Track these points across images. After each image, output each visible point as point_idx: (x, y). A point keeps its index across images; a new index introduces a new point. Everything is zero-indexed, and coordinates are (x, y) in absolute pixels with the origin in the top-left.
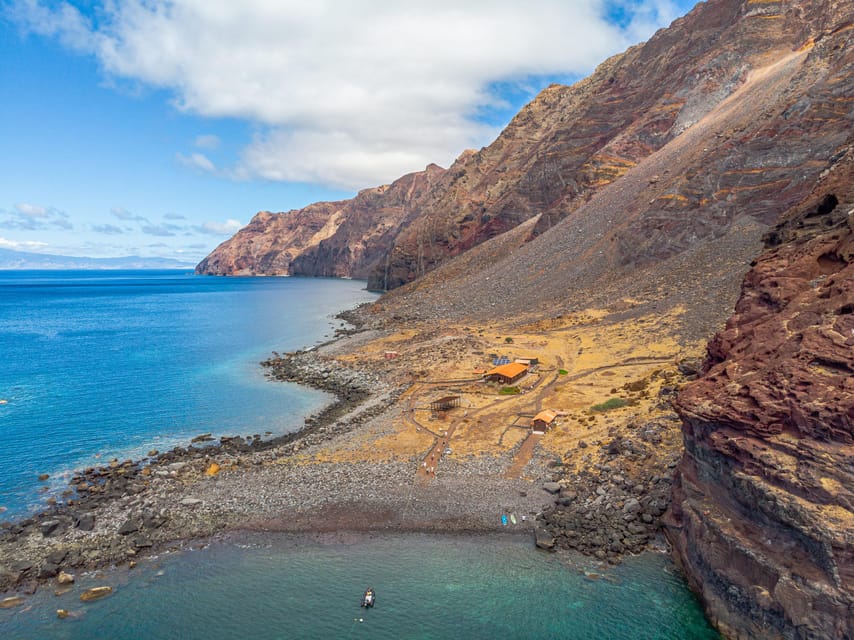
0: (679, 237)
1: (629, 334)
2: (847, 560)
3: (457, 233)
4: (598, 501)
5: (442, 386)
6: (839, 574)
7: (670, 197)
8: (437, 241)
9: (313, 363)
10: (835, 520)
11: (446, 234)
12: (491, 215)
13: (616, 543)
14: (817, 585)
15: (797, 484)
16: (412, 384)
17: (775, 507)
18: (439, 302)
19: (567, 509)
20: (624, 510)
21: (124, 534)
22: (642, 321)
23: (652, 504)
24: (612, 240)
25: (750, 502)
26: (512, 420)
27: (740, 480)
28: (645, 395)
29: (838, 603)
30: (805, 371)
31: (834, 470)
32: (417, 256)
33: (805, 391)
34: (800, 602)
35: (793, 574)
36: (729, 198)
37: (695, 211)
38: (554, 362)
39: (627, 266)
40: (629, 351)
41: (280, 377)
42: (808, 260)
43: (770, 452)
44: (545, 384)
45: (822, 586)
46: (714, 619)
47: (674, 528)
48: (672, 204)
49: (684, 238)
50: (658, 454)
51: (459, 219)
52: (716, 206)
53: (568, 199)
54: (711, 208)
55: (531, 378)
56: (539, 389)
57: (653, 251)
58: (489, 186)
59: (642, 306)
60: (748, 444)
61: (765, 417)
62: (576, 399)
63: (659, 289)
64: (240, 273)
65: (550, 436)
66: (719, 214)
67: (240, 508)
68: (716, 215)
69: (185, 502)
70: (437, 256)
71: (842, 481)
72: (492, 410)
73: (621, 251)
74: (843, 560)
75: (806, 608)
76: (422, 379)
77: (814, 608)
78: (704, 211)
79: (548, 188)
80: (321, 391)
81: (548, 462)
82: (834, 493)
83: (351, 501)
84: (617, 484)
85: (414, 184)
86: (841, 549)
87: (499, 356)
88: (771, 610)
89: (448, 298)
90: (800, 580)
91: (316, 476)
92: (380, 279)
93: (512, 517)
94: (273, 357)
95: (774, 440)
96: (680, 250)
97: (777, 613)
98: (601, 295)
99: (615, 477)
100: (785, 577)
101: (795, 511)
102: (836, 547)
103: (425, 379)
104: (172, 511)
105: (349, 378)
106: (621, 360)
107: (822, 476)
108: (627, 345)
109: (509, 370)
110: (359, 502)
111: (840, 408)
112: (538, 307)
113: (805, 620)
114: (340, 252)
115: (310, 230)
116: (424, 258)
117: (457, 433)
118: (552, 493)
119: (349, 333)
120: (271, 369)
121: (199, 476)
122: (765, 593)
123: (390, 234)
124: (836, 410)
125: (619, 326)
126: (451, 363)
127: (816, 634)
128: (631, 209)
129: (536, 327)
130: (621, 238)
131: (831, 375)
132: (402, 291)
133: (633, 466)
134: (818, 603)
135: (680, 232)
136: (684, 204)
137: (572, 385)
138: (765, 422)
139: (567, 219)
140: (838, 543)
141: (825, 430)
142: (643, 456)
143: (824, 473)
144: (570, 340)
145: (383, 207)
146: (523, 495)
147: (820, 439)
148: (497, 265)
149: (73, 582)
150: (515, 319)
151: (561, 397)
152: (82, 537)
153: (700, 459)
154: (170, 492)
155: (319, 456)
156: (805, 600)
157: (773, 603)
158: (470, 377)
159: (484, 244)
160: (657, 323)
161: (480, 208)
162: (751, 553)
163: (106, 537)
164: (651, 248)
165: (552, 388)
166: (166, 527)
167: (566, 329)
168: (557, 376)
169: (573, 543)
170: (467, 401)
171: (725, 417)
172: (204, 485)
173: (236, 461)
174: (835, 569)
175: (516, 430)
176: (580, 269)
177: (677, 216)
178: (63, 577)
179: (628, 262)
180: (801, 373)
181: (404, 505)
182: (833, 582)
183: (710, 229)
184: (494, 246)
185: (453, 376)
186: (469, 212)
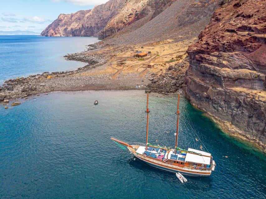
0: (198, 16)
1: (179, 45)
2: (227, 81)
3: (127, 19)
4: (164, 81)
5: (121, 58)
6: (224, 85)
7: (195, 3)
8: (121, 22)
9: (80, 55)
10: (225, 71)
11: (124, 20)
12: (139, 13)
13: (168, 90)
14: (218, 89)
15: (216, 63)
16: (111, 58)
17: (210, 70)
18: (121, 40)
19: (155, 84)
20: (171, 83)
21: (23, 92)
22: (184, 42)
23: (179, 82)
24: (177, 18)
25: (204, 71)
26: (141, 66)
27: (202, 66)
28: (181, 59)
29: (223, 92)
30: (223, 34)
31: (227, 59)
32: (114, 28)
33: (222, 39)
34: (213, 93)
35: (213, 87)
36: (214, 3)
37: (203, 8)
38: (156, 53)
39: (181, 26)
40: (179, 50)
41: (70, 59)
42: (231, 6)
43: (211, 57)
44: (152, 58)
45: (220, 89)
46: (192, 104)
47: (185, 87)
48: (196, 6)
49: (199, 17)
50: (182, 70)
51: (129, 14)
52: (210, 6)
53: (163, 6)
54: (208, 7)
55: (148, 57)
56: (150, 59)
57: (189, 21)
58: (138, 3)
59: (184, 38)
60: (205, 56)
61: (210, 47)
62: (161, 60)
63: (190, 33)
64: (56, 35)
65: (152, 69)
66: (211, 9)
67: (58, 86)
68: (210, 9)
69: (41, 84)
70: (121, 27)
71: (228, 61)
72: (136, 64)
73: (179, 21)
74: (226, 81)
75: (215, 94)
76: (114, 57)
77: (217, 95)
78: (206, 8)
79: (157, 3)
80: (83, 62)
81: (150, 74)
82: (226, 64)
83: (92, 84)
84: (170, 77)
85: (113, 4)
86: (225, 78)
87: (139, 51)
88: (206, 97)
89: (124, 39)
90: (214, 88)
91: (81, 78)
92: (103, 35)
93: (139, 86)
94: (67, 55)
95: (212, 54)
96: (197, 21)
97: (208, 98)
98: (172, 35)
99: (169, 75)
100: (211, 88)
101: (215, 70)
102: (224, 78)
103: (115, 57)
104: (37, 87)
105: (92, 58)
106: (176, 52)
107: (223, 61)
108: (178, 48)
109: (142, 54)
110: (94, 84)
111: (231, 42)
112: (153, 40)
113: (215, 98)
114: (89, 28)
115: (78, 20)
116: (117, 28)
117: (125, 69)
118: (151, 80)
119: (92, 49)
120: (67, 58)
121: (45, 79)
122: (205, 93)
123: (105, 21)
124: (230, 42)
125: (177, 43)
126: (124, 53)
127: (217, 101)
128: (183, 8)
129: (152, 45)
130: (179, 17)
131: (230, 34)
132: (109, 38)
133: (175, 73)
134: (218, 93)
135: (198, 15)
136: (200, 6)
137: (161, 58)
138: (210, 49)
139: (163, 12)
140: (225, 76)
141: (226, 48)
142: (178, 70)
143: (224, 60)
144: (161, 48)
145: (103, 12)
146: (143, 81)
147: (224, 51)
148: (140, 28)
149: (9, 102)
150: (145, 43)
151: (156, 60)
152: (10, 92)
153: (193, 65)
154: (36, 82)
155: (82, 74)
156: (215, 93)
157: (207, 95)
158: (130, 56)
159: (136, 22)
160: (188, 42)
161: (135, 11)
162: (203, 84)
163: (18, 92)
164: (189, 20)
165: (154, 59)
166: (36, 90)
167: (161, 45)
168: (156, 56)
169: (156, 91)
170: (128, 62)
171: (200, 50)
172: (46, 81)
173: (56, 76)
174: (223, 84)
175: (142, 68)
176: (166, 28)
177: (197, 10)
178: (5, 101)
179: (181, 25)
180: (222, 34)
181: (108, 84)
182: (222, 87)
183: (208, 14)
184: (139, 22)
185: (124, 56)
186: (131, 12)
